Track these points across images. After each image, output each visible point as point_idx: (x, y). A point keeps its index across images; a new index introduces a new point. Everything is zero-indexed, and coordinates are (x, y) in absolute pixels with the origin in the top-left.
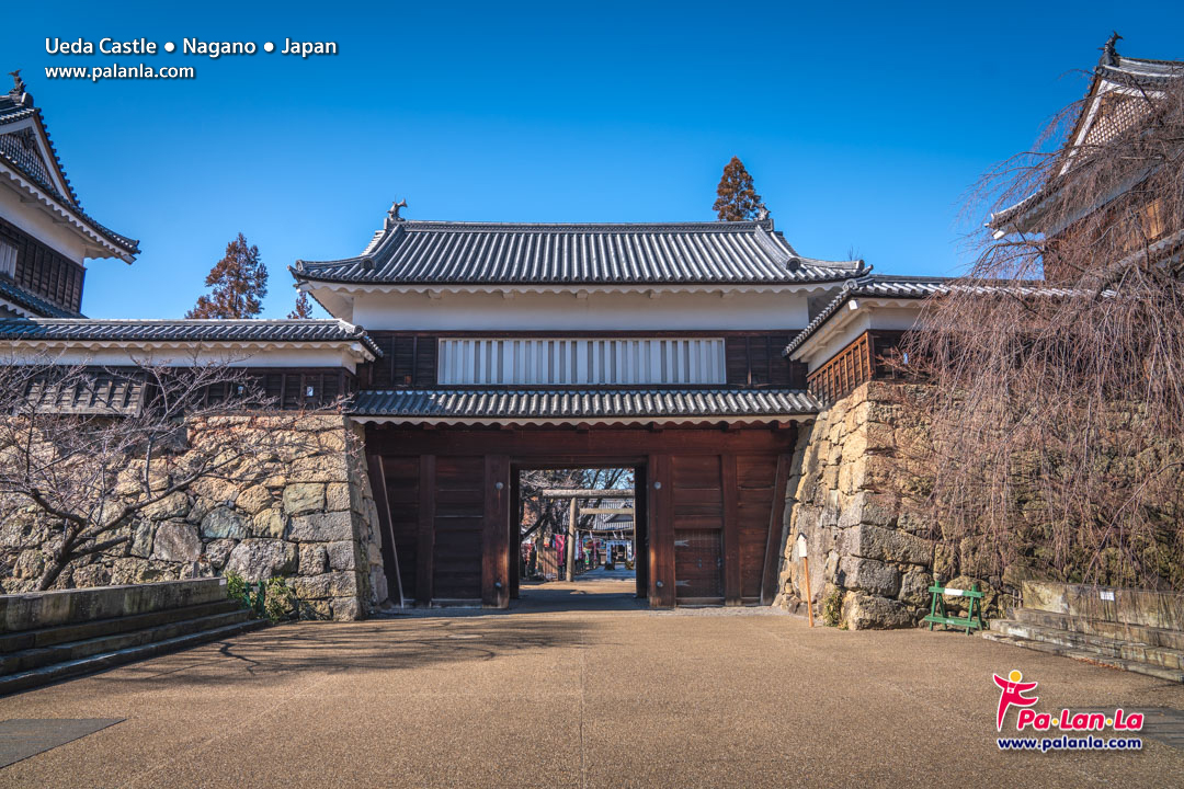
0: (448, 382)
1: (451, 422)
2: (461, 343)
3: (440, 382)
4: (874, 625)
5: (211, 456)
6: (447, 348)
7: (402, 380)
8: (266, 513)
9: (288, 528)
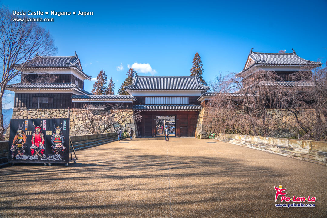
0: (146, 104)
1: (147, 110)
2: (148, 98)
3: (145, 104)
4: (203, 138)
5: (114, 115)
6: (146, 99)
7: (140, 103)
8: (123, 123)
9: (126, 126)
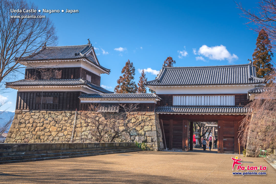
0: (175, 105)
1: (175, 114)
2: (178, 96)
3: (173, 105)
4: (250, 156)
5: (131, 120)
6: (175, 98)
7: (166, 105)
8: (141, 131)
9: (145, 134)
